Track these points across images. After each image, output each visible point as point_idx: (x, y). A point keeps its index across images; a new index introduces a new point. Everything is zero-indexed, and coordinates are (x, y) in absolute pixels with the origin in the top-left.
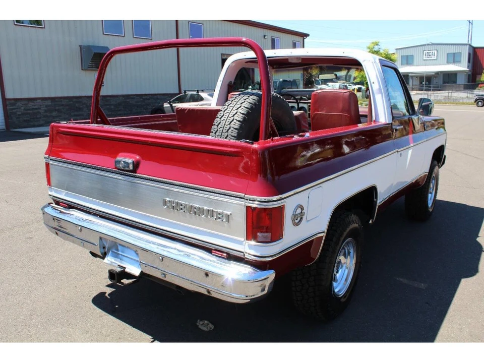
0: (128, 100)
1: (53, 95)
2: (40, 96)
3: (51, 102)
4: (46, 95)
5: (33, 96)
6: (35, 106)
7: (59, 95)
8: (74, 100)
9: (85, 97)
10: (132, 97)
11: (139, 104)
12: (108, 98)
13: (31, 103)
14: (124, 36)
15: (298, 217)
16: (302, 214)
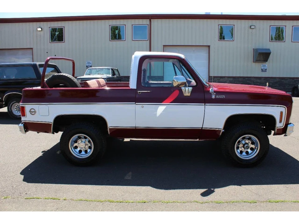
0: (283, 81)
1: (234, 75)
2: (227, 75)
4: (231, 75)
6: (223, 80)
7: (238, 75)
8: (246, 79)
9: (253, 77)
11: (292, 83)
12: (269, 79)
13: (222, 79)
14: (285, 42)
15: (33, 112)
16: (35, 112)
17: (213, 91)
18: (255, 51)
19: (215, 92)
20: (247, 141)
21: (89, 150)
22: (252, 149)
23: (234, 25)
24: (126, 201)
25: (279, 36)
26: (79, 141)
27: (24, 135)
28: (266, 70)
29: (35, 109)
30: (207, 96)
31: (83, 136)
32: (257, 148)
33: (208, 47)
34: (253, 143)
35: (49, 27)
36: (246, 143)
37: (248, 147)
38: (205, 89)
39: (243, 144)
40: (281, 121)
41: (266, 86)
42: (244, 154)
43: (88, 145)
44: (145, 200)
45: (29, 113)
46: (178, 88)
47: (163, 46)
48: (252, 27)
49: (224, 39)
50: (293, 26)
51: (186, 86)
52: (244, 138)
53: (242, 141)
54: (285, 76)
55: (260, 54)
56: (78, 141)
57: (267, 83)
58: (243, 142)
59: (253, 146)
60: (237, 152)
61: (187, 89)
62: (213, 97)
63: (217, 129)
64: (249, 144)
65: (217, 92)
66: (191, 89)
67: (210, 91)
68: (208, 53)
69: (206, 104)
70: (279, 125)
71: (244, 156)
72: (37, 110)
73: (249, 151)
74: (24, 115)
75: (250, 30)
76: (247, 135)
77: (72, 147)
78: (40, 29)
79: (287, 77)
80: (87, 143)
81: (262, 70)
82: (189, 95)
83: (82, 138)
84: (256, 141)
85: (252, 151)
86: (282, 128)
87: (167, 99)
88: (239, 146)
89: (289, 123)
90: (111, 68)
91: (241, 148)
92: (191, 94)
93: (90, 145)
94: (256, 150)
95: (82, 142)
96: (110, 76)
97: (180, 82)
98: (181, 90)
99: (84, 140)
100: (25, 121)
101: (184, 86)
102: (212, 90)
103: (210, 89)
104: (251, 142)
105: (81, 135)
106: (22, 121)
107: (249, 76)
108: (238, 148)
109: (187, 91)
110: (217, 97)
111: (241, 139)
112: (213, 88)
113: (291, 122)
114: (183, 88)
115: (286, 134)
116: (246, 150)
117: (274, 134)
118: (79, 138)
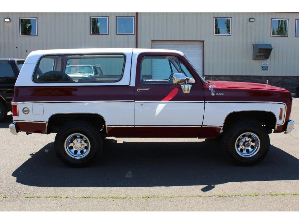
0: (286, 80)
1: (232, 74)
2: (224, 74)
3: (230, 78)
4: (228, 74)
5: (219, 74)
6: (220, 80)
8: (245, 78)
9: (253, 76)
10: (289, 78)
11: (296, 83)
12: (271, 78)
14: (288, 36)
15: (26, 111)
16: (28, 111)
17: (213, 88)
18: (255, 46)
19: (214, 89)
20: (247, 139)
21: (85, 151)
22: (252, 147)
23: (231, 18)
24: (130, 197)
25: (282, 29)
26: (75, 141)
27: (15, 136)
28: (267, 68)
29: (29, 108)
30: (206, 94)
31: (79, 135)
32: (257, 145)
33: (202, 42)
34: (253, 141)
35: (19, 18)
36: (246, 141)
37: (248, 145)
38: (204, 87)
39: (243, 142)
40: (281, 118)
41: (266, 83)
42: (245, 152)
43: (84, 145)
44: (148, 195)
45: (22, 112)
46: (178, 85)
47: (151, 41)
48: (251, 20)
49: (219, 33)
50: (296, 20)
51: (186, 84)
52: (244, 136)
53: (242, 138)
54: (288, 75)
55: (261, 50)
56: (73, 141)
57: (267, 81)
58: (244, 140)
59: (254, 144)
60: (238, 150)
61: (186, 86)
62: (213, 94)
63: (217, 127)
64: (250, 142)
65: (216, 90)
66: (190, 86)
67: (209, 88)
68: (202, 49)
69: (206, 102)
70: (279, 122)
71: (244, 155)
72: (30, 109)
73: (250, 149)
74: (16, 114)
75: (249, 23)
76: (247, 133)
77: (67, 147)
78: (7, 20)
79: (290, 76)
80: (83, 142)
81: (263, 68)
82: (189, 92)
83: (78, 138)
84: (256, 138)
85: (252, 149)
86: (282, 125)
87: (166, 97)
88: (240, 144)
89: (289, 120)
90: (94, 65)
91: (241, 146)
92: (190, 91)
93: (87, 145)
94: (257, 147)
95: (77, 142)
96: (93, 75)
97: (179, 79)
98: (180, 88)
99: (79, 140)
100: (16, 121)
101: (183, 83)
102: (211, 87)
103: (210, 86)
104: (251, 140)
105: (77, 135)
106: (13, 121)
107: (248, 74)
108: (238, 146)
109: (186, 89)
110: (217, 94)
111: (241, 137)
112: (212, 85)
113: (291, 120)
114: (182, 86)
115: (286, 132)
116: (247, 148)
117: (275, 132)
118: (75, 137)
